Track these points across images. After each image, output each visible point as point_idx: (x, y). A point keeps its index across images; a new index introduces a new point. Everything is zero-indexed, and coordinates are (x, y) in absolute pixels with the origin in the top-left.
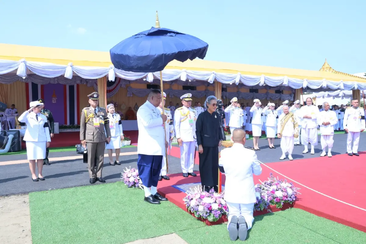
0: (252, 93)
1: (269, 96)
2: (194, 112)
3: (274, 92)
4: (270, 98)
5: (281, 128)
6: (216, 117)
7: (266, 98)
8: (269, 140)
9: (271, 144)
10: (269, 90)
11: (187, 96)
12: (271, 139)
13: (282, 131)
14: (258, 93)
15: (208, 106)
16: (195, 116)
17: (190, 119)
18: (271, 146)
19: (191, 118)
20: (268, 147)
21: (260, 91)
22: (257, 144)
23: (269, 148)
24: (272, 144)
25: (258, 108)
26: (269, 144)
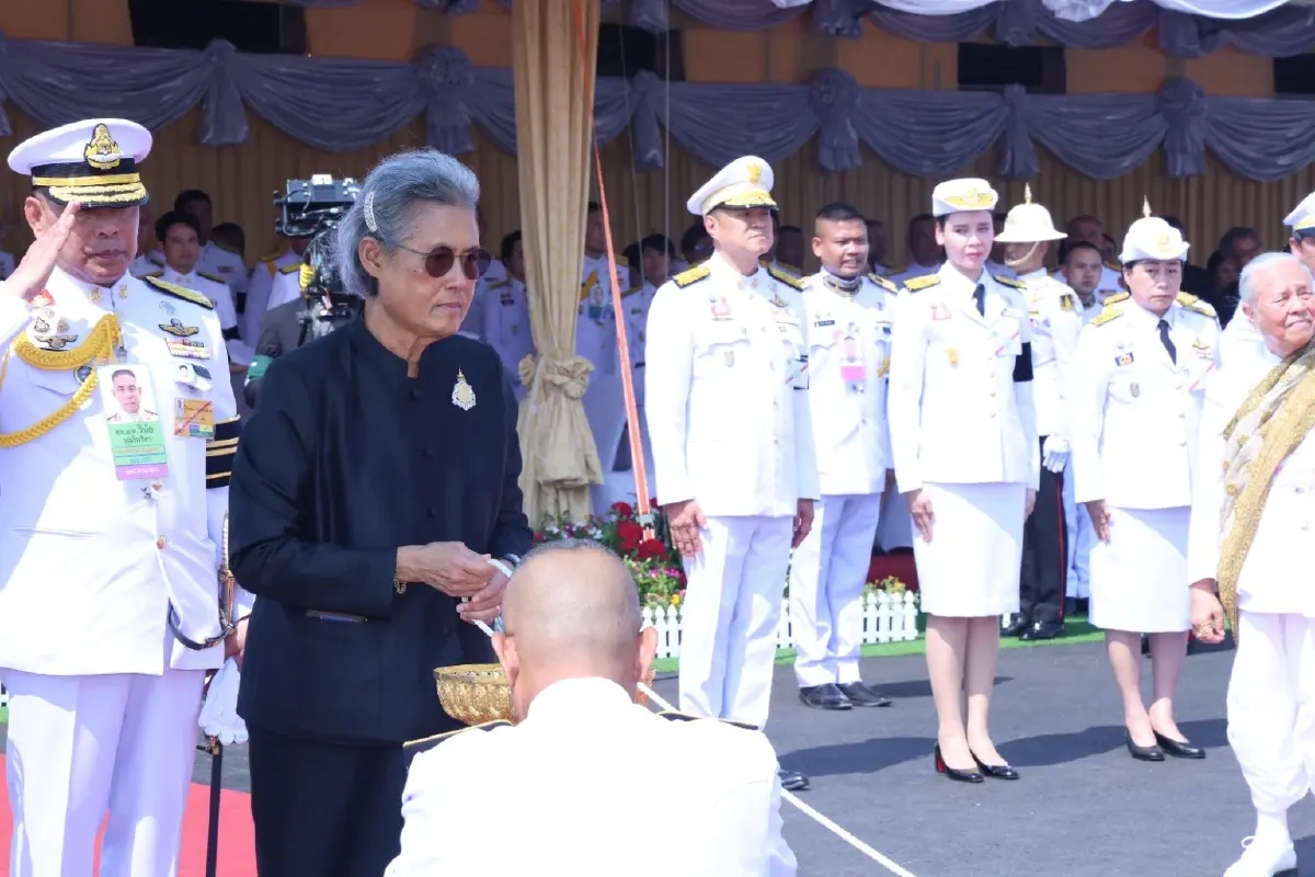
0: (982, 98)
1: (1197, 132)
2: (178, 332)
3: (1264, 74)
4: (1210, 153)
5: (1223, 519)
6: (463, 395)
7: (1162, 157)
8: (1121, 653)
9: (1149, 700)
10: (1192, 55)
11: (74, 154)
12: (1146, 645)
13: (1235, 561)
14: (1059, 87)
15: (370, 268)
16: (190, 377)
17: (127, 419)
18: (1150, 721)
19: (133, 406)
20: (1117, 737)
21: (1083, 71)
22: (978, 703)
23: (1118, 757)
24: (1163, 707)
25: (980, 293)
26: (1120, 707)
